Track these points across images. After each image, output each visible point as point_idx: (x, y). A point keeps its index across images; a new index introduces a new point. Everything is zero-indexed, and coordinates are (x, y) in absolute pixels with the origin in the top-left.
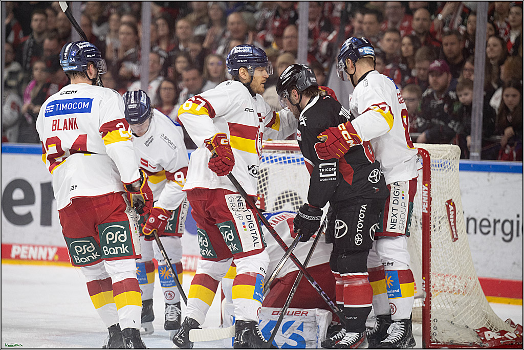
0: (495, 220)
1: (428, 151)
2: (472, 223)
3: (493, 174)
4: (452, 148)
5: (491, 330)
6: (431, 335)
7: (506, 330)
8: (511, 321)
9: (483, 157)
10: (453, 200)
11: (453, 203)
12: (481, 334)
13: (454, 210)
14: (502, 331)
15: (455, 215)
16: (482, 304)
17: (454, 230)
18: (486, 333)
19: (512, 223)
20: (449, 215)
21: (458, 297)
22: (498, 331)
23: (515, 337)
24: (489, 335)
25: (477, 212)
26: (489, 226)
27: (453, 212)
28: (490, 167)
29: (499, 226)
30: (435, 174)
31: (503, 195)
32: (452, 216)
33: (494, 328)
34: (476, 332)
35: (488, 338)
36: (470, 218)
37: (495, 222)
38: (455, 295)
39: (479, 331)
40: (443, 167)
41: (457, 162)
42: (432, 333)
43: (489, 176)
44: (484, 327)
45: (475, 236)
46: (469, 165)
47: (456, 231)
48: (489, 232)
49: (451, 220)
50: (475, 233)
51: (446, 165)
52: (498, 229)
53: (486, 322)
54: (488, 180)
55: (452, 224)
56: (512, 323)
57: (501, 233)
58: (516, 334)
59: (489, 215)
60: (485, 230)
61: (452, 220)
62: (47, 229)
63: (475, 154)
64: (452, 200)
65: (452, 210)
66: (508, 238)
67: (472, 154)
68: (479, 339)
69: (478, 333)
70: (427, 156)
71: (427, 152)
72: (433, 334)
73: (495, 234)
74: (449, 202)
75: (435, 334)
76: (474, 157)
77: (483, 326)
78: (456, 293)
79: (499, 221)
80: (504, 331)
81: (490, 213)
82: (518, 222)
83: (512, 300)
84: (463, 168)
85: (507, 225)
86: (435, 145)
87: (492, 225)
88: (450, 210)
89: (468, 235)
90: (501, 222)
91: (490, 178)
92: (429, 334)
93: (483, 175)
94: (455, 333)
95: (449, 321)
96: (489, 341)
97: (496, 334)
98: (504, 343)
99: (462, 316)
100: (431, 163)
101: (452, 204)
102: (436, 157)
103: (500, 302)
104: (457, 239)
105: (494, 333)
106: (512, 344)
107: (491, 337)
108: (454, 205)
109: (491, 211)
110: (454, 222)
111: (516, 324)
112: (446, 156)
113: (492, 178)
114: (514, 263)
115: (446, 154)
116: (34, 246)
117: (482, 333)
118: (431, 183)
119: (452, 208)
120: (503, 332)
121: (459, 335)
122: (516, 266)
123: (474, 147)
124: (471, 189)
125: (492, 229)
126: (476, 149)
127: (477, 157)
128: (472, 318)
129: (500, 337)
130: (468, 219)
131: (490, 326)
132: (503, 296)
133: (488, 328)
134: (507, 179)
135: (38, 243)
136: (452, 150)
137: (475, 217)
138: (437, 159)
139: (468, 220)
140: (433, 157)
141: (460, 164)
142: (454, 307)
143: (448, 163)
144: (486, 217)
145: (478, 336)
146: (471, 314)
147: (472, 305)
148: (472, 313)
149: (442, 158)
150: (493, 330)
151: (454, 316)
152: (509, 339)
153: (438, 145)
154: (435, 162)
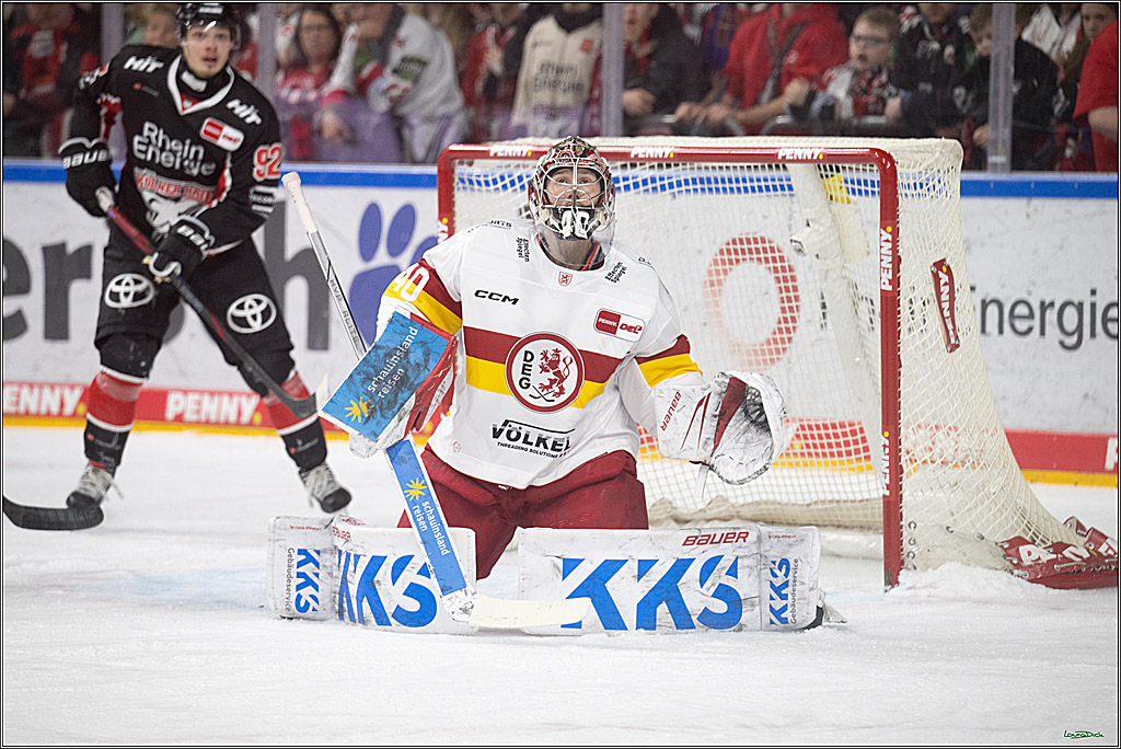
0: (1042, 303)
1: (892, 154)
2: (992, 310)
3: (1037, 202)
4: (945, 145)
5: (1033, 542)
6: (902, 557)
7: (1066, 541)
8: (1078, 522)
9: (1017, 164)
10: (948, 262)
11: (948, 268)
12: (1011, 551)
13: (951, 283)
14: (1057, 543)
15: (952, 293)
16: (1013, 487)
17: (950, 327)
18: (1023, 550)
19: (1080, 307)
20: (939, 294)
21: (961, 473)
22: (1049, 544)
23: (1086, 555)
24: (1029, 553)
25: (1003, 286)
26: (1031, 316)
27: (947, 287)
28: (1032, 186)
29: (1051, 315)
30: (907, 206)
31: (1061, 247)
32: (945, 297)
33: (1040, 537)
34: (1002, 547)
35: (1027, 561)
36: (988, 300)
37: (1044, 307)
38: (956, 469)
39: (1006, 546)
40: (925, 188)
41: (956, 178)
42: (905, 552)
43: (1028, 205)
44: (1019, 537)
45: (1000, 338)
46: (985, 184)
47: (954, 330)
48: (1030, 329)
49: (943, 306)
50: (1001, 331)
51: (931, 184)
52: (1051, 322)
53: (1023, 526)
54: (1028, 215)
55: (947, 314)
56: (1079, 526)
57: (1058, 331)
58: (1088, 550)
59: (1029, 293)
60: (1022, 326)
61: (946, 306)
62: (59, 346)
63: (999, 158)
64: (944, 260)
65: (945, 284)
66: (1072, 340)
67: (992, 159)
68: (1008, 563)
69: (1005, 550)
70: (889, 165)
71: (889, 157)
72: (908, 555)
73: (1043, 333)
74: (939, 265)
75: (911, 555)
76: (995, 165)
77: (1016, 535)
78: (956, 465)
79: (1052, 304)
80: (1062, 543)
81: (1031, 288)
82: (1093, 305)
83: (1083, 475)
84: (967, 190)
85: (1070, 313)
86: (906, 141)
87: (1037, 313)
88: (942, 282)
89: (983, 338)
90: (1057, 306)
91: (1031, 209)
92: (900, 556)
93: (1015, 206)
94: (955, 552)
95: (941, 527)
96: (1030, 566)
97: (1045, 551)
98: (1062, 569)
99: (970, 516)
100: (899, 181)
101: (944, 269)
102: (908, 167)
103: (1054, 481)
104: (958, 346)
105: (1040, 549)
106: (1079, 571)
107: (1034, 556)
108: (949, 273)
109: (1034, 283)
110: (951, 309)
111: (1088, 529)
112: (932, 164)
113: (1036, 210)
114: (1086, 396)
115: (933, 160)
116: (31, 386)
117: (1014, 550)
118: (900, 225)
119: (944, 278)
120: (1059, 547)
121: (965, 555)
122: (1089, 402)
123: (995, 142)
124: (991, 235)
125: (1036, 323)
126: (1000, 149)
127: (1003, 165)
128: (992, 519)
129: (1055, 556)
130: (983, 302)
131: (1030, 534)
132: (1061, 468)
133: (1027, 538)
134: (1068, 212)
135: (39, 378)
136: (944, 151)
137: (1001, 298)
138: (910, 171)
139: (984, 305)
140: (902, 166)
141: (961, 182)
142: (952, 496)
143: (936, 180)
144: (1024, 296)
145: (1004, 556)
146: (990, 510)
147: (992, 490)
148: (993, 506)
149: (921, 169)
150: (1038, 541)
151: (952, 514)
152: (1073, 561)
153: (912, 140)
154: (908, 178)
